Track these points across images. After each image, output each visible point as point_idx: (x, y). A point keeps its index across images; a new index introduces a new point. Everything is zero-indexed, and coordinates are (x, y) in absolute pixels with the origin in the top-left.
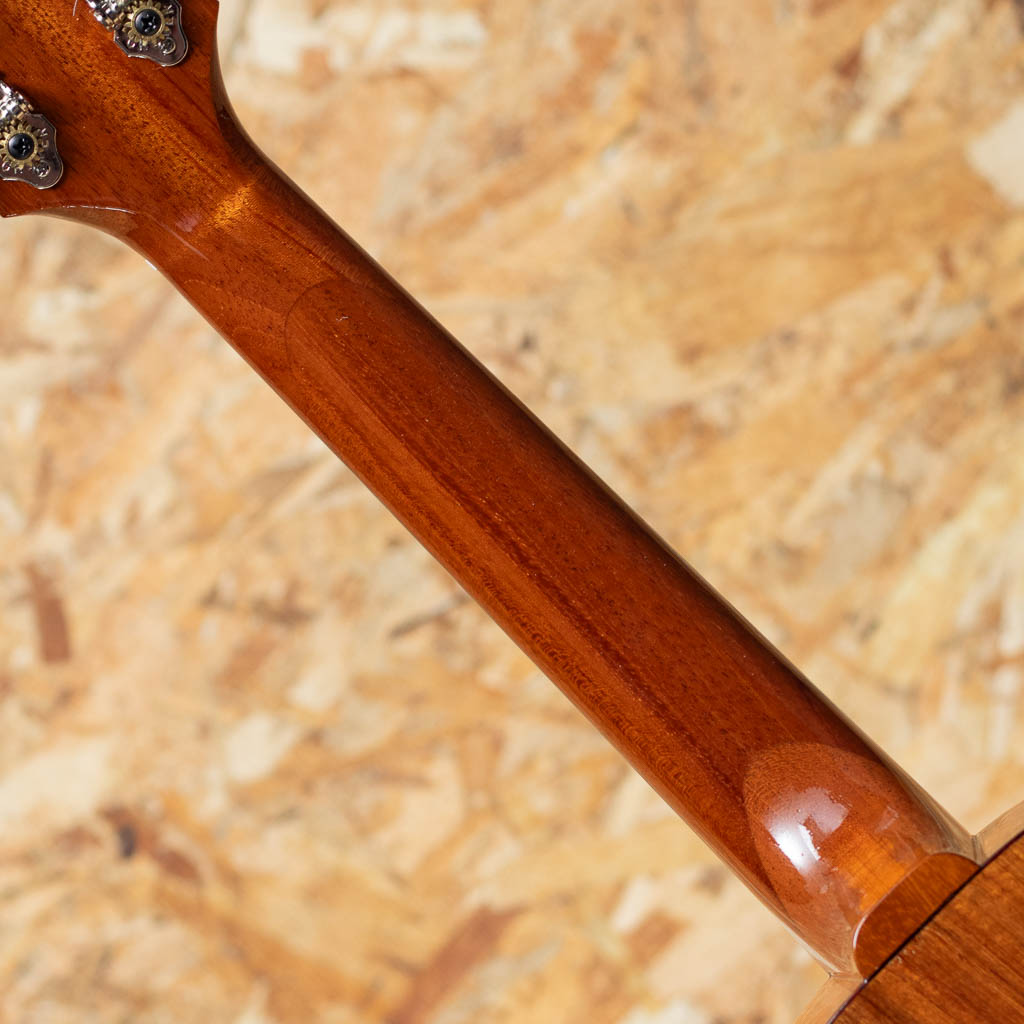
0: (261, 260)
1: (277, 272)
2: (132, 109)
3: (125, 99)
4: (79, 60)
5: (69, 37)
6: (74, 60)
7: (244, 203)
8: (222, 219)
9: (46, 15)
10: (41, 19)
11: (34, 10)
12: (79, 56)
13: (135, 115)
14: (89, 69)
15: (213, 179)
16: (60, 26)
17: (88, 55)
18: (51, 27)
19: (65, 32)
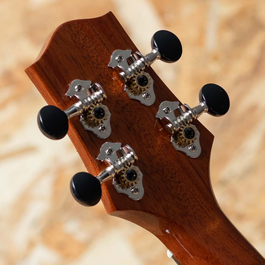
0: (225, 250)
1: (232, 257)
2: (175, 174)
3: (172, 169)
4: (155, 147)
5: (152, 136)
6: (153, 147)
7: (219, 225)
8: (209, 231)
9: (143, 125)
10: (141, 126)
11: (138, 121)
12: (155, 146)
13: (176, 177)
14: (159, 152)
15: (206, 213)
16: (148, 131)
17: (159, 146)
18: (145, 130)
19: (150, 134)
